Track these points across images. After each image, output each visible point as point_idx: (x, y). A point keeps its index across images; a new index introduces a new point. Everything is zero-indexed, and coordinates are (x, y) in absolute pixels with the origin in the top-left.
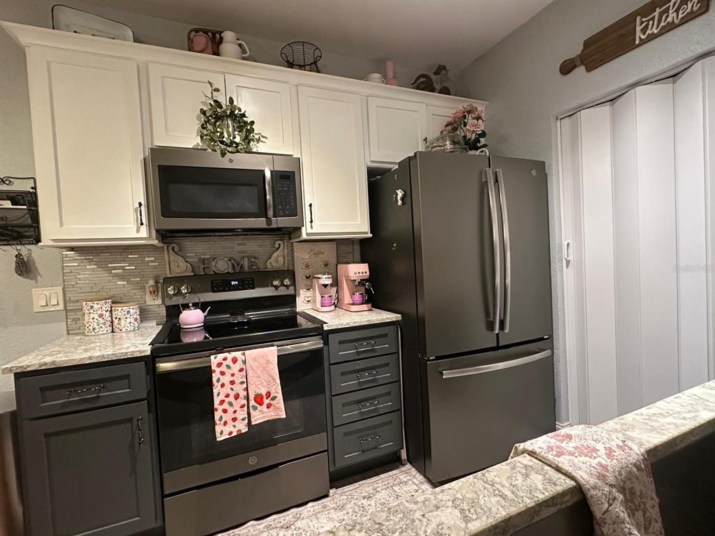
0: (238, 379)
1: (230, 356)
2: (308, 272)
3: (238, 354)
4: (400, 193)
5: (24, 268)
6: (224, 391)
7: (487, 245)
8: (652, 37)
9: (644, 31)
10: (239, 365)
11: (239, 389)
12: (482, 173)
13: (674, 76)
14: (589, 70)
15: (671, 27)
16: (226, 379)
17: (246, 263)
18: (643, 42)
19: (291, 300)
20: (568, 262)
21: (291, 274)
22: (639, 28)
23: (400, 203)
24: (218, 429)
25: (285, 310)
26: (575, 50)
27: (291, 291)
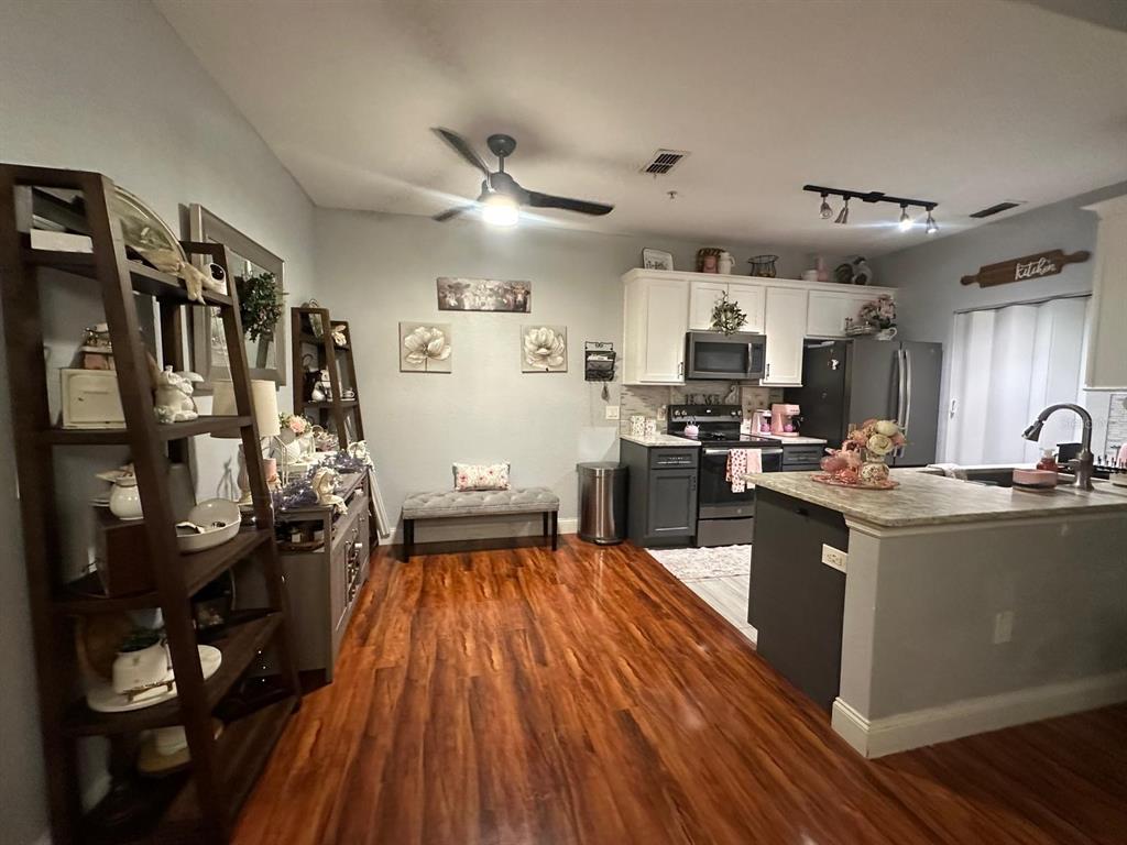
0: (743, 463)
1: (740, 450)
2: (749, 407)
3: (743, 450)
4: (835, 363)
5: (606, 395)
6: (737, 468)
7: (894, 395)
8: (1025, 278)
9: (1021, 273)
10: (743, 456)
11: (743, 468)
12: (896, 353)
13: (1039, 303)
14: (981, 286)
15: (1037, 275)
16: (737, 462)
17: (713, 399)
18: (1019, 279)
19: (737, 425)
20: (952, 414)
21: (739, 407)
22: (1018, 271)
23: (834, 368)
24: (734, 486)
25: (731, 432)
26: (975, 271)
27: (736, 419)
